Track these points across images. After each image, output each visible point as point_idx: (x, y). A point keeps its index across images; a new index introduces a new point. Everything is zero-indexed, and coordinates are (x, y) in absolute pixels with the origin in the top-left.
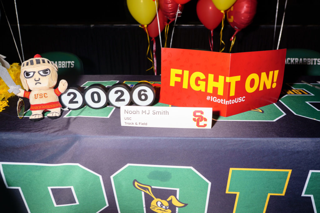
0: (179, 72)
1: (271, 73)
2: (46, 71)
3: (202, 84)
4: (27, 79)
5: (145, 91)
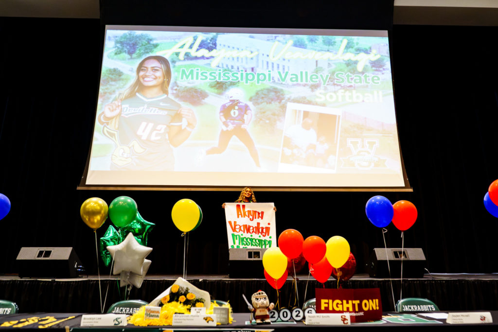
0: (326, 301)
1: (374, 300)
3: (340, 306)
5: (311, 311)
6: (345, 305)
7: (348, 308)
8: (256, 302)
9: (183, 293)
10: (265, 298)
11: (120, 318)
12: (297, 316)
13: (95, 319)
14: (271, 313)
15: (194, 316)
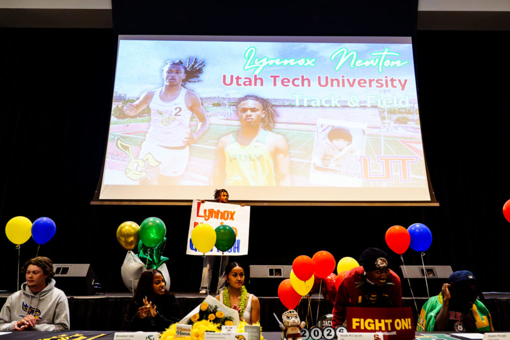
0: (358, 320)
1: (406, 320)
3: (372, 325)
5: (343, 330)
6: (378, 325)
7: (380, 328)
8: (288, 320)
9: (212, 311)
10: (296, 317)
11: (152, 336)
12: (328, 335)
13: (127, 336)
14: (302, 331)
15: (226, 334)
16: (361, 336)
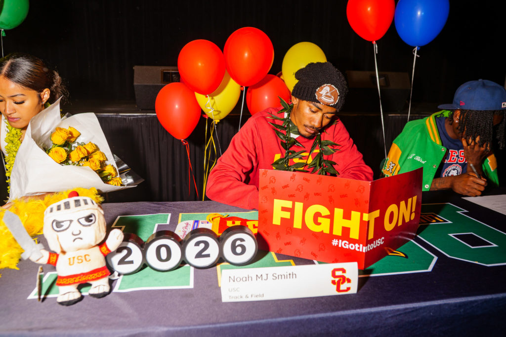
0: (288, 204)
1: (410, 201)
2: (88, 219)
4: (59, 233)
5: (242, 240)
6: (340, 222)
7: (346, 231)
16: (292, 275)
